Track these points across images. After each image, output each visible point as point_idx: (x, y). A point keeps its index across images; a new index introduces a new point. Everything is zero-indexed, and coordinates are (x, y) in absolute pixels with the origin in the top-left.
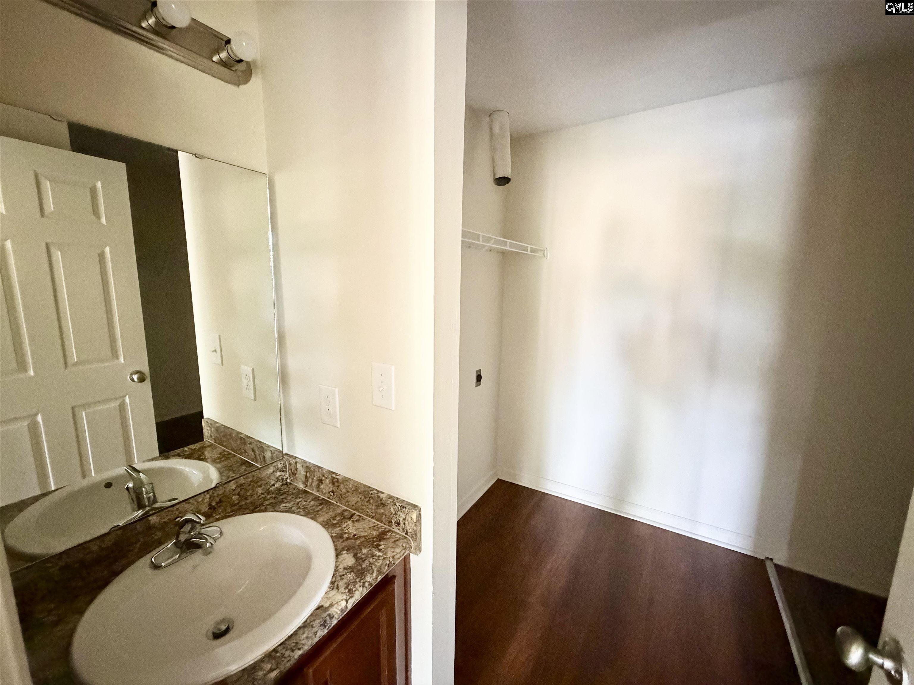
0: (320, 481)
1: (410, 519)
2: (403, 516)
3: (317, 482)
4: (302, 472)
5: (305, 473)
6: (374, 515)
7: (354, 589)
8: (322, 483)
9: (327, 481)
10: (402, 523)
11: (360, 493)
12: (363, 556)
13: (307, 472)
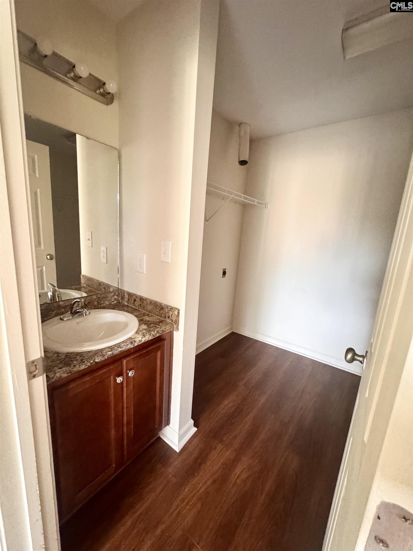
0: (135, 300)
1: (174, 314)
2: (171, 313)
3: (134, 301)
4: (126, 296)
5: (128, 297)
6: (158, 314)
7: (146, 335)
8: (136, 301)
9: (138, 300)
10: (170, 316)
11: (153, 304)
12: (151, 327)
13: (129, 296)
